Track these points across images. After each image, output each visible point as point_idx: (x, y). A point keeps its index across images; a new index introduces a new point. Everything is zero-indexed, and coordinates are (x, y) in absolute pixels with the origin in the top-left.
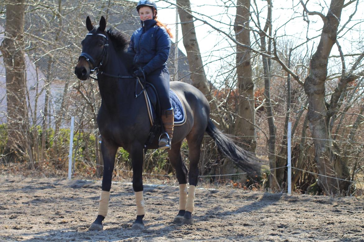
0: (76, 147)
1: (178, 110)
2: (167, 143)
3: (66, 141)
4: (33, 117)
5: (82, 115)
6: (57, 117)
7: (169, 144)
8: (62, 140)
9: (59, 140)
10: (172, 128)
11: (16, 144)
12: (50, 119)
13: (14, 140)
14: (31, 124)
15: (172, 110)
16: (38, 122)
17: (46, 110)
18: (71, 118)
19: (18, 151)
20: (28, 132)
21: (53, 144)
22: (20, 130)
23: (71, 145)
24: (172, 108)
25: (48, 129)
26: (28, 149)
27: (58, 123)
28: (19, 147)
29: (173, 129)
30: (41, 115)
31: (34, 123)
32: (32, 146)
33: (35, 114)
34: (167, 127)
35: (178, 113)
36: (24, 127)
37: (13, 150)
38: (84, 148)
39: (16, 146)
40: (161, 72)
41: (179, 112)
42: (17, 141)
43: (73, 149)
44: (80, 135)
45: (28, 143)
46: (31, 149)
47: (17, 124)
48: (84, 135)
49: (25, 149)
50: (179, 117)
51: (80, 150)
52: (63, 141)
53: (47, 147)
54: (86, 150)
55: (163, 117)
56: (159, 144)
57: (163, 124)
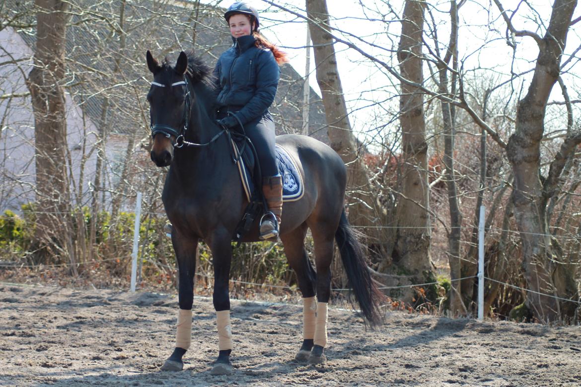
0: (145, 240)
1: (289, 177)
2: (274, 228)
3: (129, 231)
4: (77, 192)
5: (155, 190)
6: (115, 194)
7: (276, 229)
8: (122, 230)
9: (117, 229)
10: (280, 207)
11: (50, 234)
12: (104, 196)
13: (46, 229)
14: (73, 203)
15: (279, 177)
16: (84, 200)
17: (97, 182)
18: (136, 196)
19: (53, 247)
20: (68, 216)
21: (108, 237)
22: (56, 213)
23: (137, 238)
24: (279, 175)
25: (101, 212)
26: (68, 244)
27: (116, 203)
28: (54, 240)
29: (281, 208)
30: (89, 189)
31: (79, 201)
32: (74, 238)
33: (80, 187)
34: (272, 204)
35: (290, 181)
36: (62, 207)
37: (44, 244)
38: (156, 244)
39: (50, 239)
40: (261, 119)
42: (51, 230)
43: (139, 244)
44: (150, 222)
45: (68, 234)
46: (74, 243)
47: (52, 203)
48: (157, 222)
49: (63, 243)
50: (291, 187)
51: (151, 246)
52: (124, 232)
53: (98, 241)
54: (159, 245)
55: (266, 189)
56: (261, 230)
57: (266, 200)
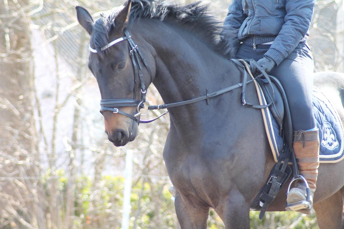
0: (136, 212)
1: (329, 131)
2: (305, 198)
3: (116, 200)
4: (49, 151)
5: (148, 147)
6: (98, 153)
7: (307, 199)
8: (107, 198)
9: (102, 198)
10: (315, 169)
11: (14, 206)
12: (83, 156)
13: (9, 199)
14: (44, 166)
15: (315, 132)
16: (59, 162)
17: (74, 138)
18: (125, 155)
19: (17, 221)
20: (39, 184)
21: (90, 208)
22: (22, 178)
23: (126, 209)
24: (316, 129)
25: (78, 176)
26: (38, 219)
27: (99, 164)
28: (20, 212)
29: (317, 171)
30: (65, 147)
31: (52, 163)
32: (47, 210)
33: (53, 146)
34: (303, 165)
35: (329, 137)
36: (30, 172)
37: (6, 219)
38: (151, 216)
39: (14, 212)
40: (296, 56)
41: (332, 136)
42: (16, 201)
43: (131, 216)
44: (143, 189)
45: (39, 205)
46: (45, 217)
47: (17, 166)
48: (152, 188)
49: (31, 217)
50: (331, 145)
51: (145, 219)
52: (110, 201)
53: (77, 214)
54: (155, 218)
55: (297, 146)
56: (288, 200)
57: (297, 160)
